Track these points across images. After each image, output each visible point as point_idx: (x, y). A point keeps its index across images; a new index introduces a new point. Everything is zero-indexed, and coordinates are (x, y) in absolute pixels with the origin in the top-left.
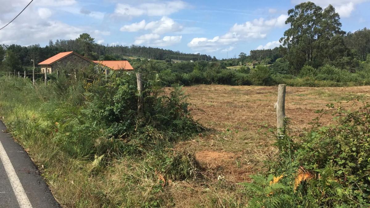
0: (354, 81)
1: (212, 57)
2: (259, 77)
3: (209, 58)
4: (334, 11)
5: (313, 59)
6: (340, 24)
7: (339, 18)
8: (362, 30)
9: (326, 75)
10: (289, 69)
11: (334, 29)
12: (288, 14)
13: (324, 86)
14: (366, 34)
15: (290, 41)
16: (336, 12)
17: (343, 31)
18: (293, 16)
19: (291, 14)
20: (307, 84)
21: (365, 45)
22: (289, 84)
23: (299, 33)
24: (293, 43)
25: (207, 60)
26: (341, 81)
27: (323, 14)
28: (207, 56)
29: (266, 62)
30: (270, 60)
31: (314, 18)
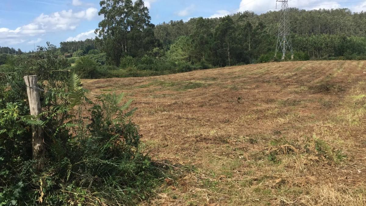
0: (169, 69)
1: (17, 50)
2: (84, 69)
3: (12, 51)
4: (143, 5)
5: (128, 50)
6: (150, 17)
7: (149, 12)
8: (162, 24)
9: (145, 65)
10: (107, 61)
11: (145, 21)
12: (100, 6)
13: (146, 75)
14: (165, 27)
15: (105, 33)
16: (145, 6)
17: (153, 24)
18: (106, 8)
19: (103, 6)
20: (131, 74)
21: (165, 37)
22: (115, 75)
23: (114, 25)
24: (108, 34)
25: (10, 53)
26: (158, 70)
27: (134, 6)
28: (9, 48)
29: (78, 54)
30: (82, 52)
31: (126, 10)
